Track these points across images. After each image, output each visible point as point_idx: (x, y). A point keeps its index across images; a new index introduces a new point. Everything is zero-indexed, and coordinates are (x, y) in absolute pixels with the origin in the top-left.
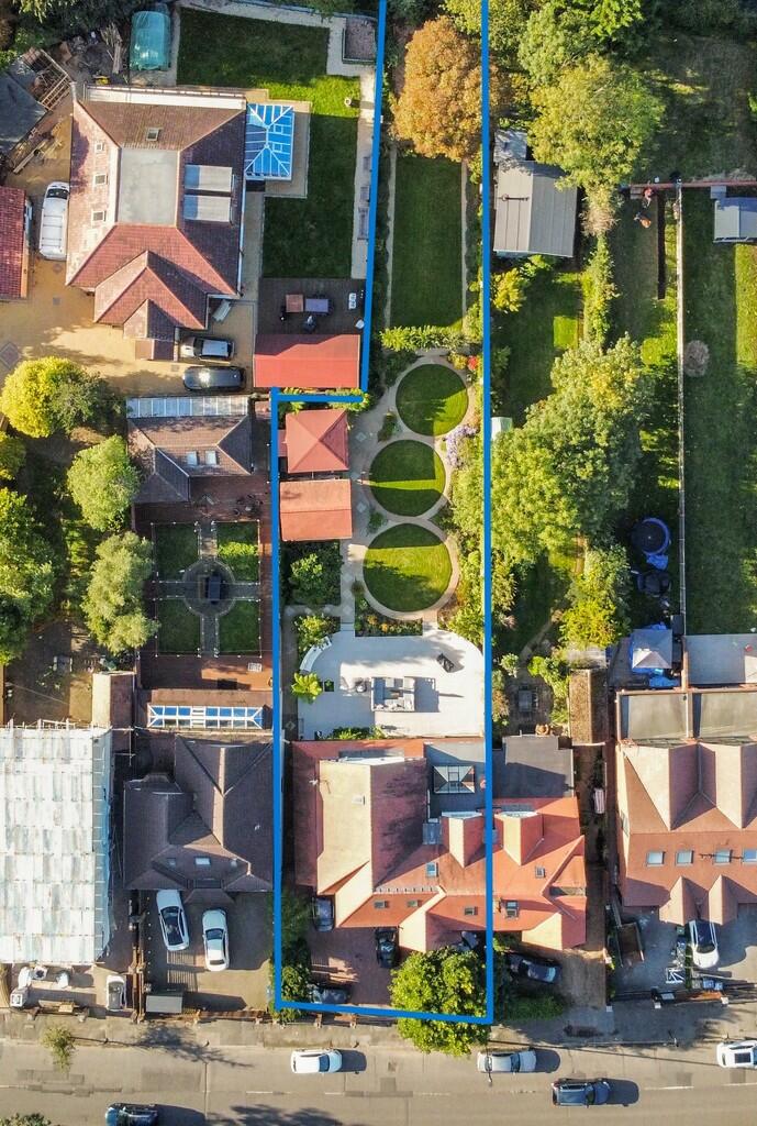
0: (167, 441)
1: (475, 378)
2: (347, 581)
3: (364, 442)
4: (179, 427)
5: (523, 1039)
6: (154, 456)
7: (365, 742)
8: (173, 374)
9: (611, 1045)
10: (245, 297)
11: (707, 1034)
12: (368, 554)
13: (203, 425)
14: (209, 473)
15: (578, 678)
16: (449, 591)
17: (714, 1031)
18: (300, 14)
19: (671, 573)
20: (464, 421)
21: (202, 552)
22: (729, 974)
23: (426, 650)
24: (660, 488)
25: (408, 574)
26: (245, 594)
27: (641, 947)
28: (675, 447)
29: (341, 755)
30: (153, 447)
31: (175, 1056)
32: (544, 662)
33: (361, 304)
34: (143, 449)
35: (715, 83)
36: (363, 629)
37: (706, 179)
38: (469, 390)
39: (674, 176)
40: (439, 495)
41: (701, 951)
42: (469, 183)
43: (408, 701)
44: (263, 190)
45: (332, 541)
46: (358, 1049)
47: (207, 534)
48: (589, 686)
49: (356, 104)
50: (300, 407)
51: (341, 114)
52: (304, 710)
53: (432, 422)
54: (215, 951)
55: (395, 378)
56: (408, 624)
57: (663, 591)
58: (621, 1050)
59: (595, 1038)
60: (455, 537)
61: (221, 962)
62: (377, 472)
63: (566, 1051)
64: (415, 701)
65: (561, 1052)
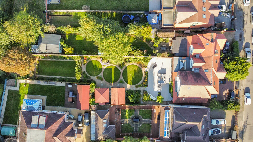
0: (101, 131)
1: (89, 58)
2: (135, 89)
3: (103, 84)
4: (97, 128)
5: (242, 51)
6: (104, 135)
7: (173, 86)
8: (86, 128)
9: (244, 30)
10: (69, 111)
11: (241, 8)
12: (129, 84)
13: (97, 123)
14: (109, 121)
15: (159, 35)
16: (138, 65)
17: (240, 7)
18: (5, 97)
19: (135, 15)
20: (99, 61)
21: (128, 122)
22: (227, 3)
23: (152, 71)
24: (115, 17)
25: (134, 75)
26: (138, 113)
27: (221, 23)
28: (106, 13)
29: (177, 92)
30: (102, 135)
31: (245, 132)
32: (155, 43)
33: (71, 84)
34: (103, 137)
35: (24, 3)
36: (146, 85)
37: (45, 5)
38: (92, 60)
39: (44, 12)
40: (116, 67)
41: (222, 9)
42: (44, 59)
43: (163, 75)
44: (44, 106)
45: (126, 92)
46: (244, 89)
47: (123, 121)
48: (161, 33)
49: (26, 84)
50: (94, 99)
51: (28, 87)
52: (165, 100)
53: (99, 68)
54: (222, 123)
55: (89, 77)
56: (145, 75)
57: (139, 16)
58: (245, 28)
59: (242, 34)
60: (125, 63)
61: (224, 121)
62: (110, 81)
63: (245, 41)
64: (163, 74)
65: (245, 42)
